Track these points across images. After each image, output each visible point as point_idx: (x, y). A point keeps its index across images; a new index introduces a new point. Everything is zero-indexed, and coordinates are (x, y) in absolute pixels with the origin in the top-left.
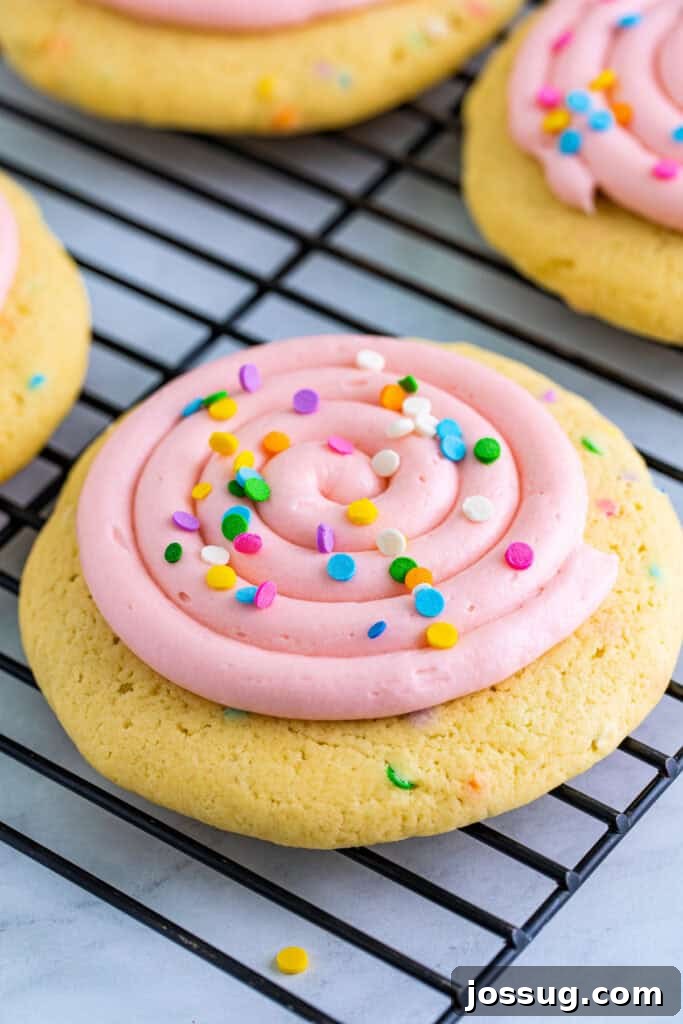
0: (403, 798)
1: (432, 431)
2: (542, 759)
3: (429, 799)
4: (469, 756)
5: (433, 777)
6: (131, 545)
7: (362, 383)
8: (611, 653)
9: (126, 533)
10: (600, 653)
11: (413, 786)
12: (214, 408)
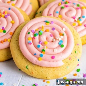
0: (26, 69)
1: (60, 40)
2: (40, 75)
3: (28, 71)
4: (34, 70)
5: (30, 70)
6: (28, 29)
7: (61, 31)
8: (55, 71)
9: (29, 28)
10: (54, 70)
11: (28, 69)
12: (47, 23)
